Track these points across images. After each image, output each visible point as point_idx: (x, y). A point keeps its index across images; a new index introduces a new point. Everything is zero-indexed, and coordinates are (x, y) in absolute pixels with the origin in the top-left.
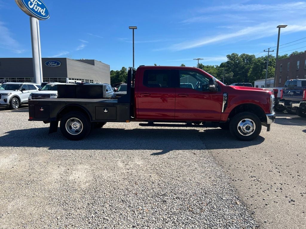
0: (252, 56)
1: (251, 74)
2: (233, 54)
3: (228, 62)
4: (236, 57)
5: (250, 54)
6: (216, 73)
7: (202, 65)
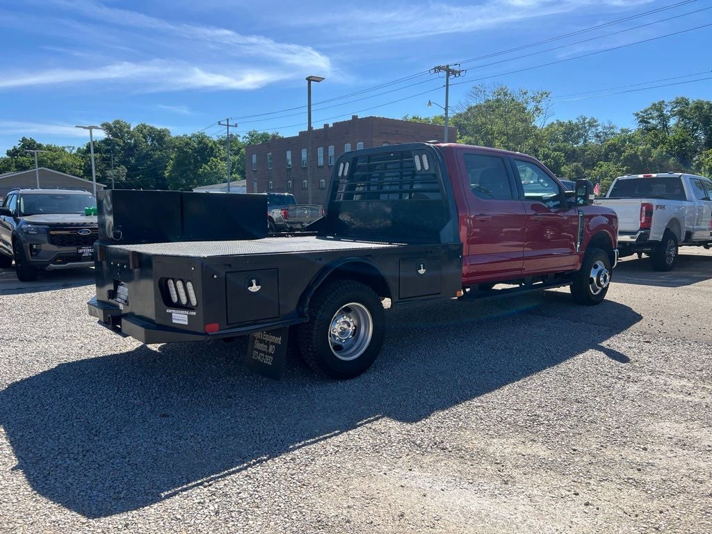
0: (163, 131)
1: (171, 172)
2: (117, 122)
3: (106, 141)
4: (126, 129)
5: (159, 127)
6: (81, 166)
7: (35, 143)
